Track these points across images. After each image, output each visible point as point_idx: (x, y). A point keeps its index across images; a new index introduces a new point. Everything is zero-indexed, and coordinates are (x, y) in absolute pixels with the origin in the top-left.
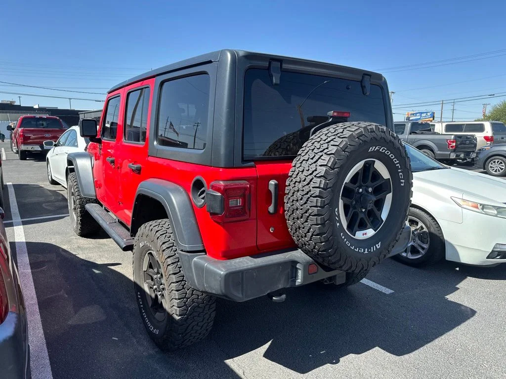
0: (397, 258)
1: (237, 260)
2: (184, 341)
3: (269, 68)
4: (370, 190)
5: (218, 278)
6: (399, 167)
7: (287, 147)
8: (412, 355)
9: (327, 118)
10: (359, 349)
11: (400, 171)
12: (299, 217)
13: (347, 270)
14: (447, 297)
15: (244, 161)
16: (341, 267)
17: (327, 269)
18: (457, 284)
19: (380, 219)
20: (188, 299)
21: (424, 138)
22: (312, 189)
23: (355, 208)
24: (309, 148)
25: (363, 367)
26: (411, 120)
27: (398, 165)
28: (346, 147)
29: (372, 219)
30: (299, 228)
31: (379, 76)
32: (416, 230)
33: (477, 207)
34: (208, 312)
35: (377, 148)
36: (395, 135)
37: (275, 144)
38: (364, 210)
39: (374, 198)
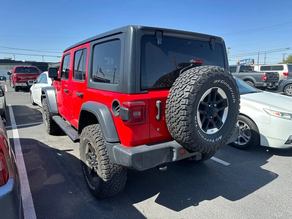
0: (232, 145)
1: (139, 147)
2: (110, 193)
3: (155, 36)
4: (215, 105)
5: (128, 157)
6: (232, 92)
7: (166, 81)
8: (241, 200)
9: (190, 64)
10: (210, 197)
11: (232, 94)
12: (174, 122)
13: (202, 152)
14: (261, 167)
15: (141, 90)
16: (198, 150)
17: (191, 151)
18: (268, 159)
19: (221, 122)
20: (111, 169)
21: (248, 75)
22: (181, 105)
23: (206, 116)
24: (179, 81)
25: (212, 207)
26: (241, 64)
27: (232, 90)
28: (200, 80)
29: (216, 122)
30: (174, 128)
31: (220, 39)
32: (243, 128)
33: (279, 115)
34: (123, 176)
35: (219, 81)
36: (230, 73)
37: (159, 80)
38: (211, 117)
39: (217, 110)
